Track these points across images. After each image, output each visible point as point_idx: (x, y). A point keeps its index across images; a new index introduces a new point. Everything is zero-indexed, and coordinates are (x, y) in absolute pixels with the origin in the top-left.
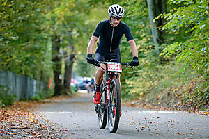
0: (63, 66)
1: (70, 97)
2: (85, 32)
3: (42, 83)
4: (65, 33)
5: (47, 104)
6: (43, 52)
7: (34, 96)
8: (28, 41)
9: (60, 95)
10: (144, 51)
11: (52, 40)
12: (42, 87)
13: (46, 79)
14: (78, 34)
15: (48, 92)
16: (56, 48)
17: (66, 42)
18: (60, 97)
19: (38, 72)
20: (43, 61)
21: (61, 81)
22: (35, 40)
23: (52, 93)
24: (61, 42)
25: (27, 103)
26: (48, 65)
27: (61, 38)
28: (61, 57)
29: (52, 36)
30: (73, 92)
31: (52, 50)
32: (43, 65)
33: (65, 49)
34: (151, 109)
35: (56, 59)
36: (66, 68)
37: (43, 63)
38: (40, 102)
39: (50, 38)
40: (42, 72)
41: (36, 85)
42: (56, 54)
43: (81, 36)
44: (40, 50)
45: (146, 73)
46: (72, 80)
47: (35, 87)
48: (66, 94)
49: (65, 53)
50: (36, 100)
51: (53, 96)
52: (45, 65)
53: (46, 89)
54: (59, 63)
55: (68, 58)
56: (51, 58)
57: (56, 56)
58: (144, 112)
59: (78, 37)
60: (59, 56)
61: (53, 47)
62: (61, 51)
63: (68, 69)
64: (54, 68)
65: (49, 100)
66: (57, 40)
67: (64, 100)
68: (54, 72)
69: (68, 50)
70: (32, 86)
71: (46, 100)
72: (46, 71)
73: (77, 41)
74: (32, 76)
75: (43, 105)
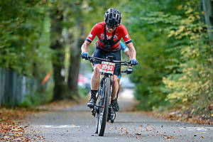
0: (68, 56)
1: (78, 103)
2: (101, 5)
3: (35, 82)
4: (71, 6)
5: (42, 114)
6: (37, 34)
7: (23, 100)
8: (14, 17)
9: (62, 99)
10: (189, 36)
11: (52, 17)
12: (35, 87)
13: (41, 76)
14: (91, 9)
15: (44, 95)
16: (57, 29)
17: (72, 20)
18: (62, 103)
19: (29, 65)
20: (38, 47)
21: (63, 78)
22: (25, 16)
23: (50, 96)
24: (65, 20)
25: (12, 111)
26: (44, 54)
27: (65, 14)
28: (64, 42)
29: (51, 11)
30: (82, 95)
31: (52, 32)
32: (37, 54)
33: (71, 31)
34: (200, 124)
35: (57, 46)
36: (72, 59)
37: (37, 51)
38: (32, 110)
39: (48, 13)
40: (34, 64)
41: (26, 84)
42: (57, 38)
43: (95, 11)
44: (33, 31)
45: (192, 68)
46: (81, 77)
47: (24, 87)
48: (71, 98)
49: (71, 37)
50: (26, 106)
51: (51, 101)
52: (40, 55)
53: (41, 90)
54: (61, 51)
55: (75, 45)
56: (49, 44)
57: (57, 41)
58: (190, 129)
59: (91, 12)
60: (61, 40)
61: (52, 27)
62: (64, 33)
63: (75, 60)
64: (53, 59)
65: (45, 107)
66: (59, 17)
67: (68, 107)
68: (54, 65)
69: (75, 32)
70: (20, 85)
71: (41, 108)
72: (41, 64)
73: (89, 19)
74: (20, 69)
75: (36, 115)
